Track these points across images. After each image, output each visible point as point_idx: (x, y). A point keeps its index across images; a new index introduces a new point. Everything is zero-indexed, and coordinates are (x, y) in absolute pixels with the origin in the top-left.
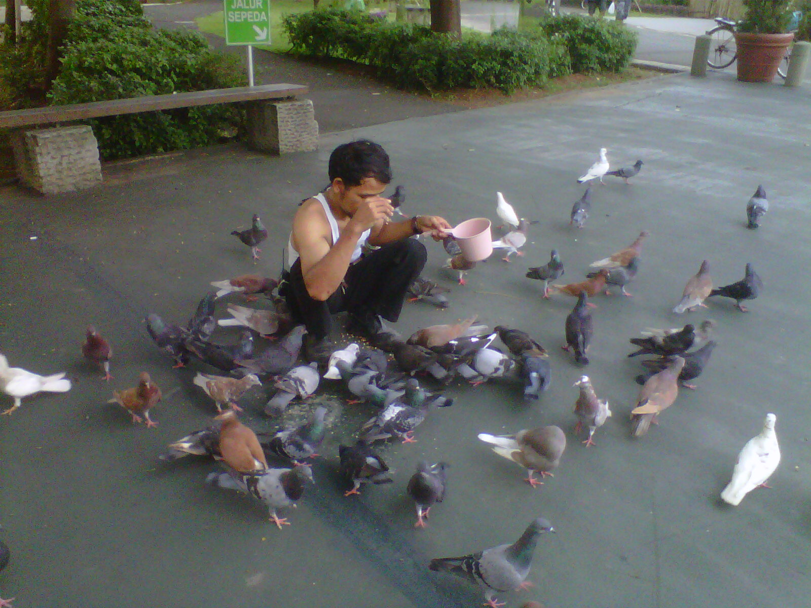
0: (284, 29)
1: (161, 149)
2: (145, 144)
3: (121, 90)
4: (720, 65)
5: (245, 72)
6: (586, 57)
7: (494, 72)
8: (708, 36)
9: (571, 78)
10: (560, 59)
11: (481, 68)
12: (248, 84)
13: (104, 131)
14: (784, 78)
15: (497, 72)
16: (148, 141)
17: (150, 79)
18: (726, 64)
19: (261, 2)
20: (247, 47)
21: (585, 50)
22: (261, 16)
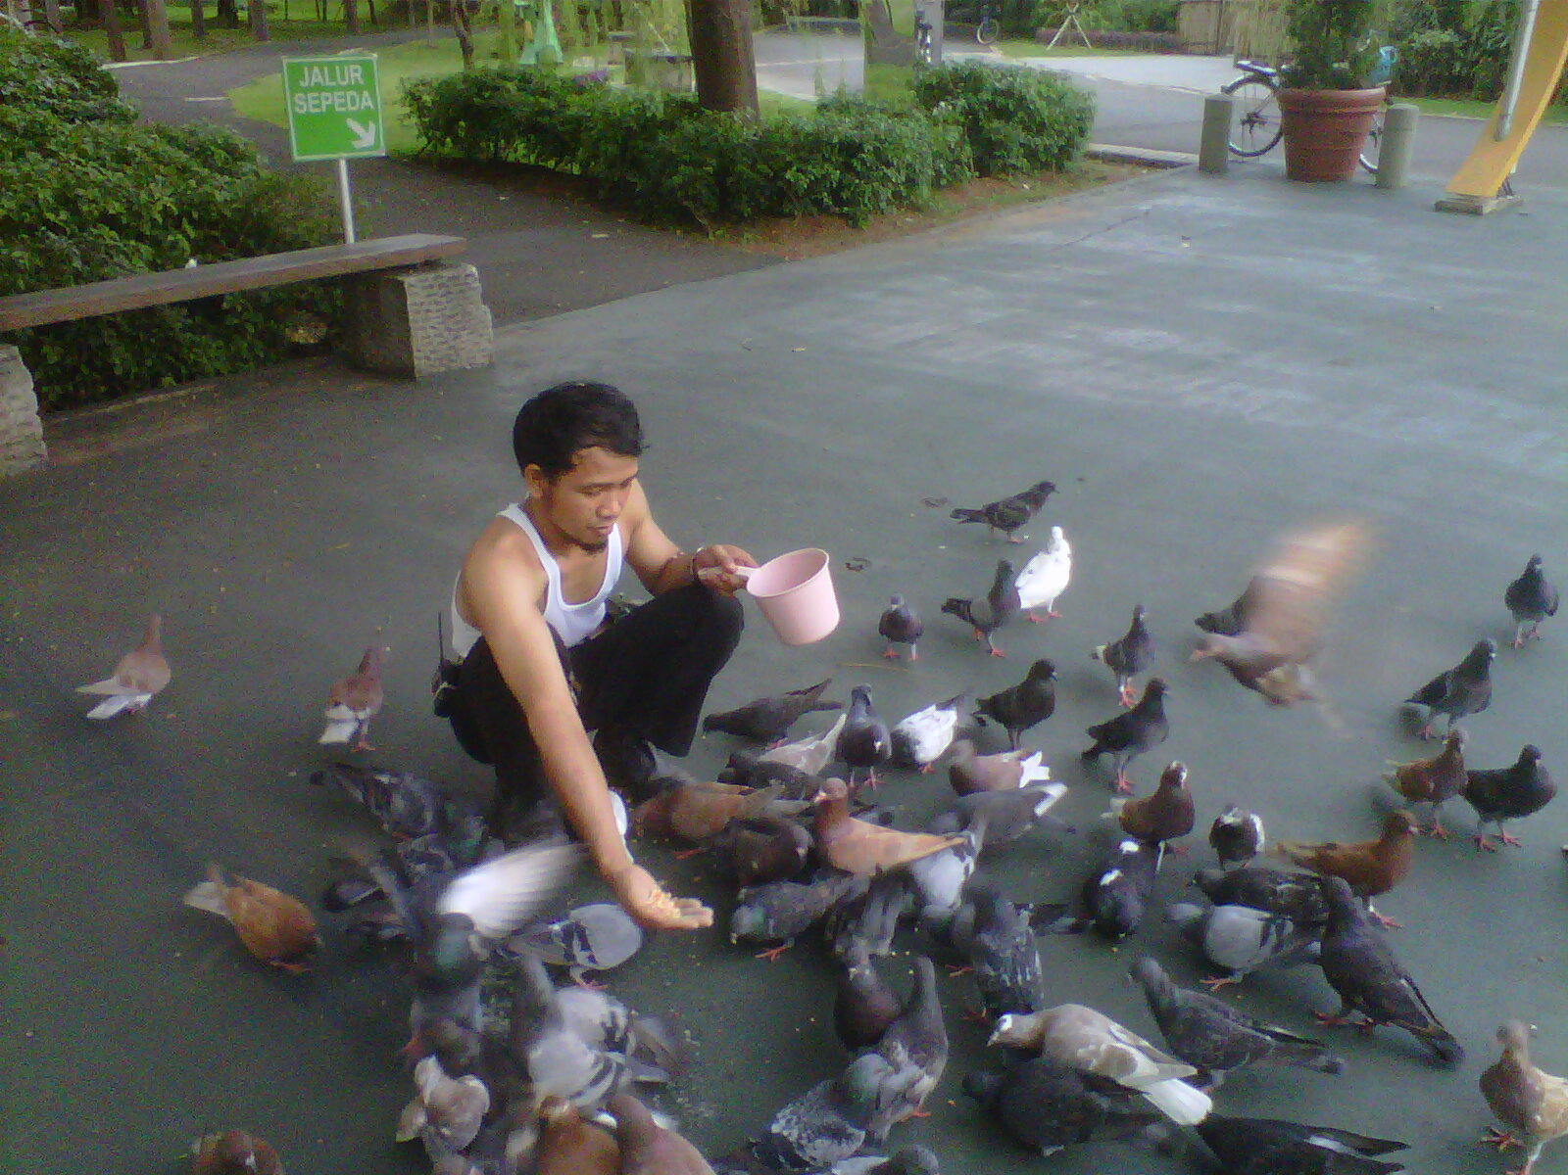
0: (407, 110)
1: (168, 380)
2: (134, 370)
3: (77, 264)
4: (1252, 150)
5: (336, 212)
6: (1001, 144)
7: (828, 185)
8: (1227, 97)
9: (975, 188)
10: (952, 151)
11: (803, 177)
12: (343, 237)
13: (46, 349)
14: (1371, 171)
15: (834, 185)
16: (140, 364)
17: (140, 237)
18: (1263, 147)
19: (358, 75)
20: (337, 161)
21: (997, 131)
22: (361, 100)
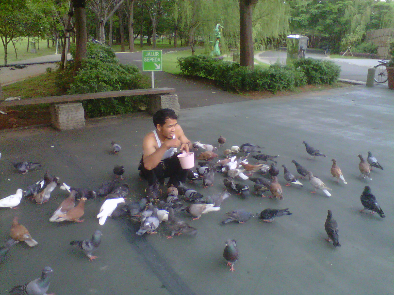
0: (178, 64)
1: (112, 114)
2: (106, 111)
3: (96, 89)
4: (381, 82)
5: (151, 83)
6: (314, 77)
7: (267, 84)
8: (374, 69)
9: (307, 87)
10: (301, 78)
11: (261, 82)
12: (151, 87)
13: (89, 105)
17: (111, 85)
18: (383, 81)
19: (158, 54)
20: (152, 72)
21: (313, 74)
22: (158, 59)
